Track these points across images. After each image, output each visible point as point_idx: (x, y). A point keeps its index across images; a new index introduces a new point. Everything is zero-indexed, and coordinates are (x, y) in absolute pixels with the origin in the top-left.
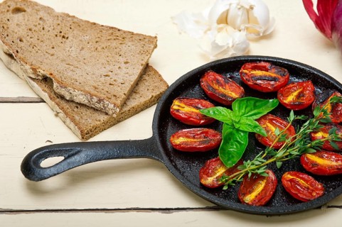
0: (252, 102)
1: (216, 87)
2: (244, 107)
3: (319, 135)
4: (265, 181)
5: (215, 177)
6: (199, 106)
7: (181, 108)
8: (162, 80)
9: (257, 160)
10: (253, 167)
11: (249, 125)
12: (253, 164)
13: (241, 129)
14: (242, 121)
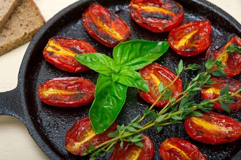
0: (139, 45)
1: (100, 24)
2: (128, 52)
3: (210, 91)
4: (140, 151)
5: (83, 142)
6: (78, 48)
7: (56, 50)
8: (38, 14)
9: (132, 126)
10: (127, 134)
11: (130, 77)
12: (127, 130)
13: (120, 82)
14: (122, 71)
